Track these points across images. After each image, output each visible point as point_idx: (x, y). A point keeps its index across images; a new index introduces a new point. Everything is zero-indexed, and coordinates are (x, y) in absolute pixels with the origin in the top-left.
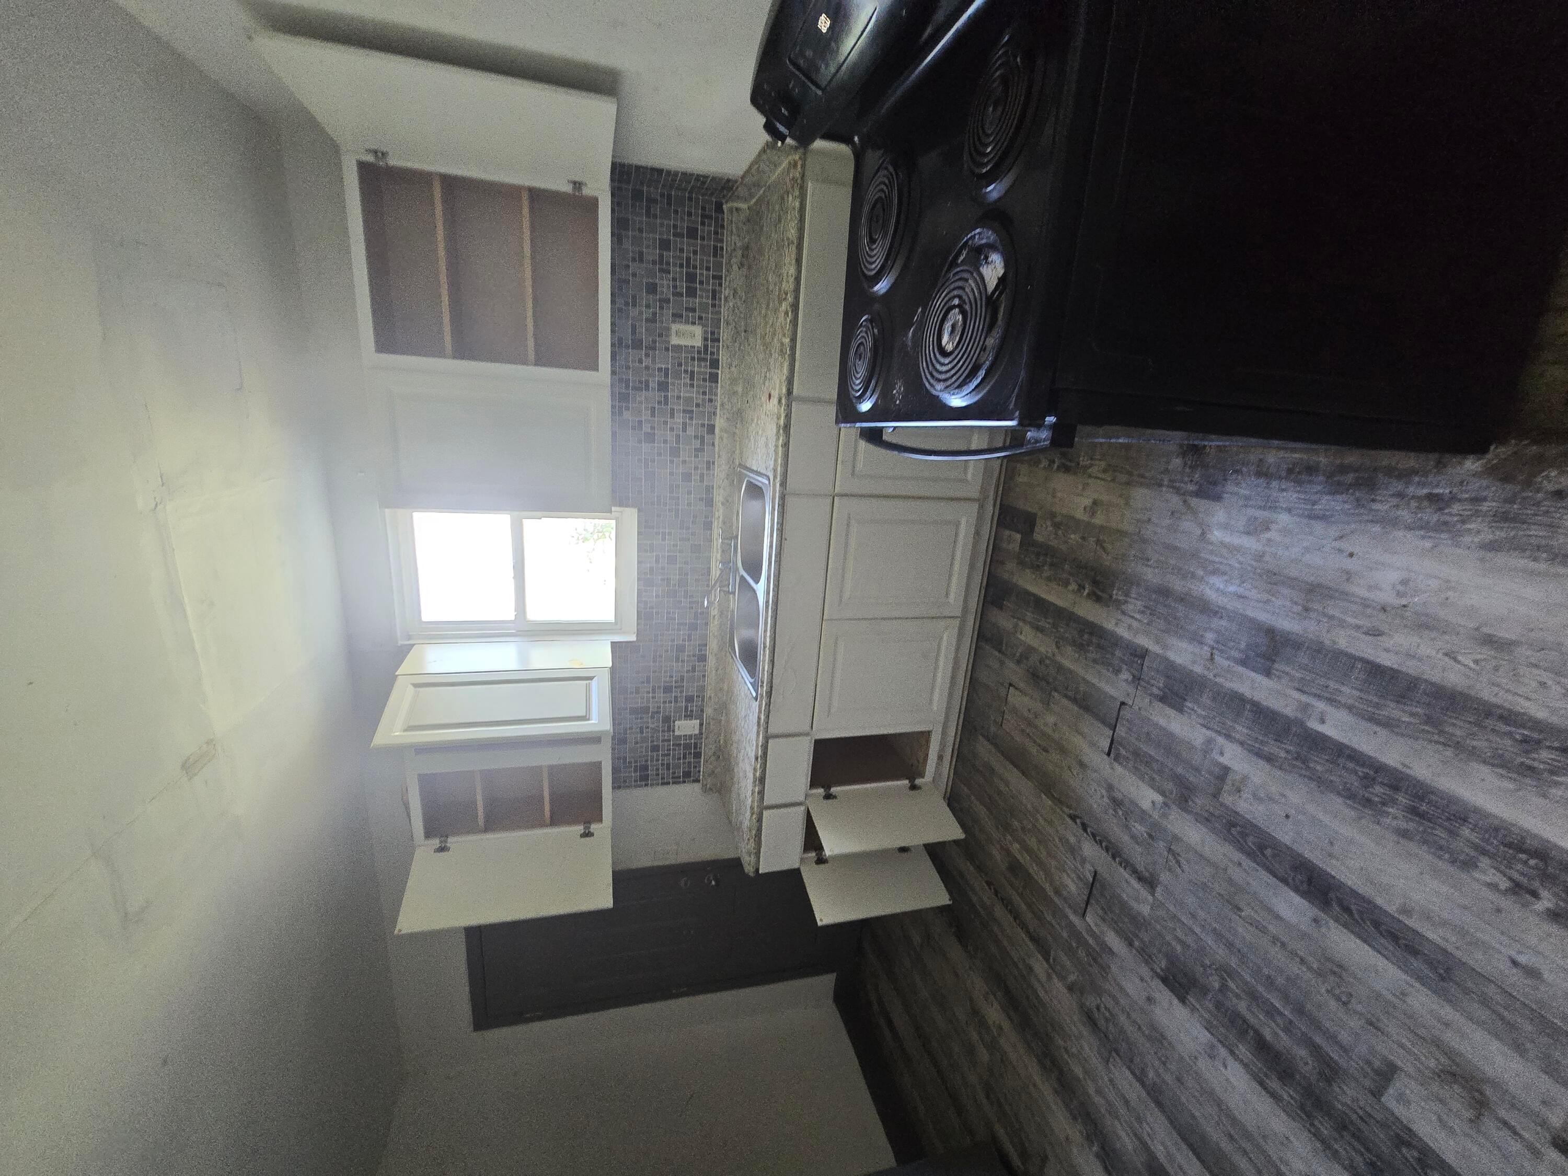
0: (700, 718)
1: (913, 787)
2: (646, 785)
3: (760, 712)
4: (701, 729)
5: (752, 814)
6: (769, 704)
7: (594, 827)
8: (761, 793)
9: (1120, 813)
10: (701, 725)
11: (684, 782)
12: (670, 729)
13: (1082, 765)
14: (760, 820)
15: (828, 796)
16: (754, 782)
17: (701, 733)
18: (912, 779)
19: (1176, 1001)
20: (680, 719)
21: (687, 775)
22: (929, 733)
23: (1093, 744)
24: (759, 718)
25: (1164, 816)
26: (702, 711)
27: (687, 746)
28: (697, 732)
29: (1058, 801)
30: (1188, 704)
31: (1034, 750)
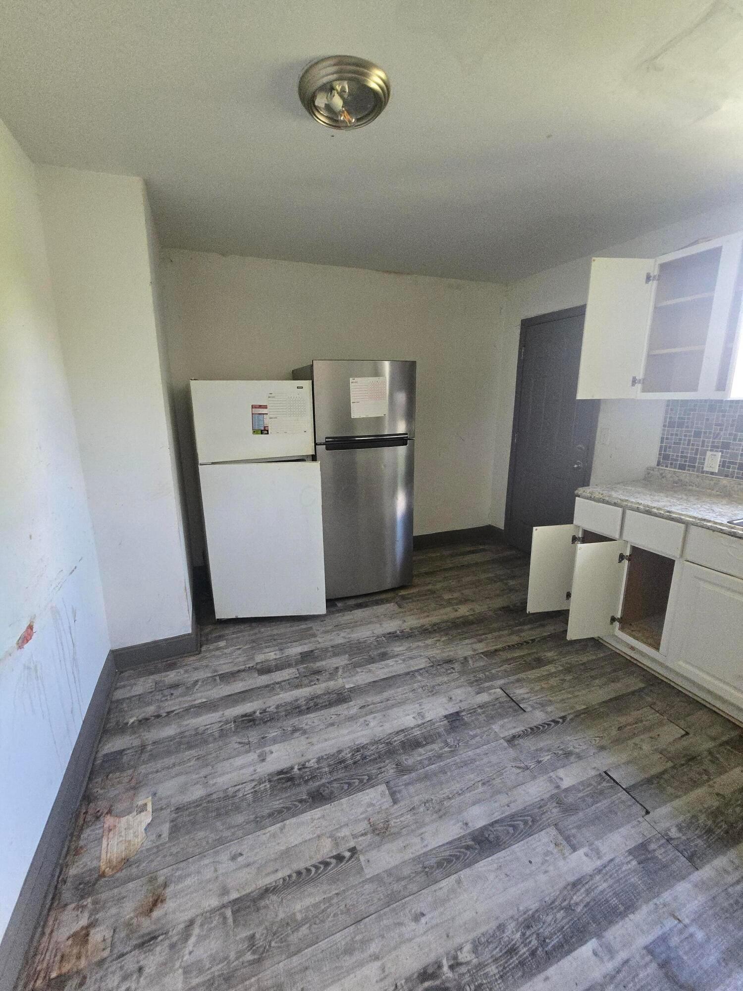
0: (720, 473)
1: (613, 619)
2: (664, 426)
3: (716, 523)
4: (707, 472)
5: (622, 500)
6: (721, 531)
7: (639, 386)
8: (638, 510)
9: (561, 752)
10: (712, 473)
11: (660, 454)
12: (714, 448)
13: (602, 748)
14: (615, 504)
15: (622, 557)
16: (648, 506)
17: (703, 472)
18: (621, 621)
19: (447, 713)
20: (722, 457)
21: (666, 457)
22: (657, 649)
23: (618, 767)
24: (709, 521)
25: (550, 780)
26: (727, 476)
27: (693, 460)
28: (705, 469)
29: (578, 714)
30: (634, 863)
31: (623, 720)
